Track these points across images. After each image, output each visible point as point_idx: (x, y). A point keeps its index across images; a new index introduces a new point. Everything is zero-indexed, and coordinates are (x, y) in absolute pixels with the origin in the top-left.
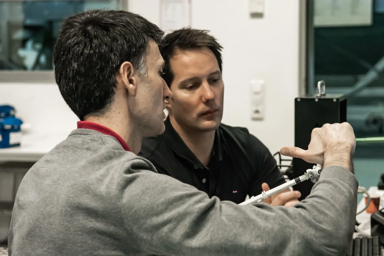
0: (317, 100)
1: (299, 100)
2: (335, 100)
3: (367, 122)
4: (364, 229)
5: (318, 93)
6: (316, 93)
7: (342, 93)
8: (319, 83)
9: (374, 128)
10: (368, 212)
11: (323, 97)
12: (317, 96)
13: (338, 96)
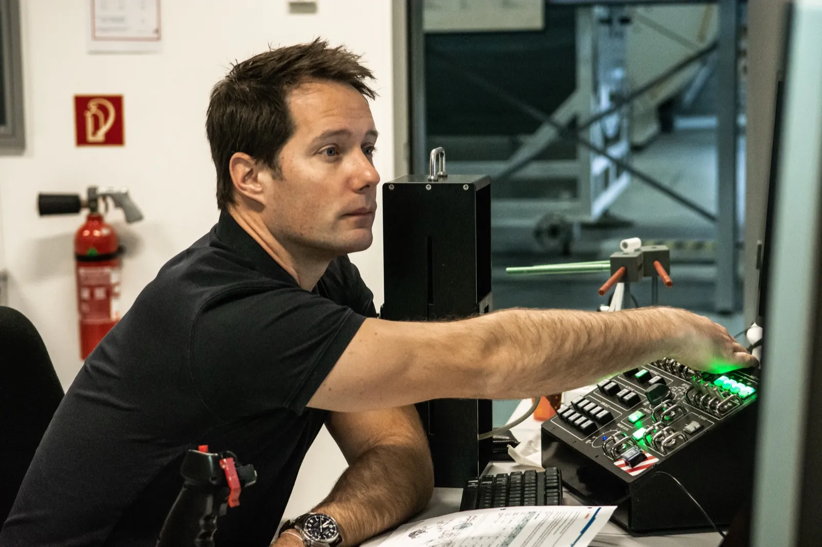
0: (429, 188)
1: (392, 188)
2: (466, 188)
3: (538, 233)
4: (526, 452)
5: (432, 173)
6: (428, 173)
7: (481, 172)
8: (434, 151)
9: (553, 244)
10: (538, 419)
11: (441, 181)
12: (430, 180)
13: (475, 178)
